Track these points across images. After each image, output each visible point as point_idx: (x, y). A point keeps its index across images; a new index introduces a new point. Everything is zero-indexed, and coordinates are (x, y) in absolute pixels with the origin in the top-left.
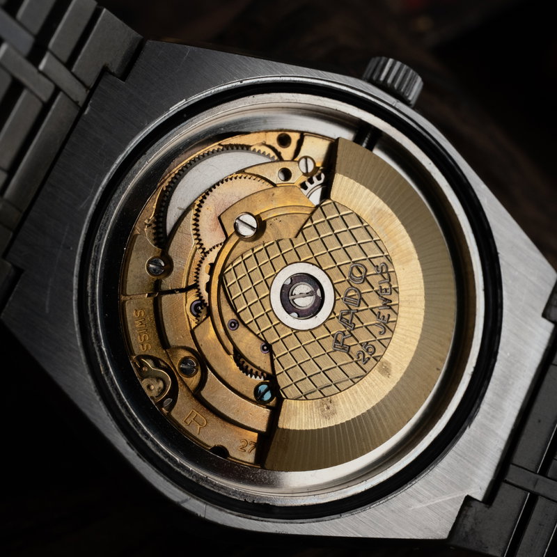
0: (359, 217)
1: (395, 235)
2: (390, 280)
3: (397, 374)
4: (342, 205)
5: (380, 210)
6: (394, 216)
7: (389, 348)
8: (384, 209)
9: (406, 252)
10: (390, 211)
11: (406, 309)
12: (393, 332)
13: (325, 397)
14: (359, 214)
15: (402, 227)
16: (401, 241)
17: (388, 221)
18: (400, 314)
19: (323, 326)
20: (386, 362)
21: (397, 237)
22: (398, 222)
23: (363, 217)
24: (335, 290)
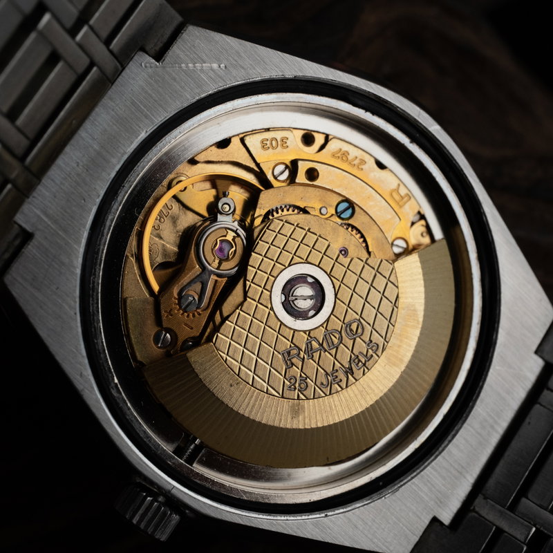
0: (397, 297)
1: (406, 338)
2: (369, 360)
3: (300, 423)
4: (396, 276)
5: (415, 310)
6: (420, 326)
7: (315, 400)
8: (419, 313)
9: (400, 356)
10: (421, 320)
11: (357, 392)
12: (330, 394)
13: (238, 375)
14: (400, 295)
15: (416, 339)
16: (405, 346)
17: (412, 324)
18: (349, 389)
19: (292, 331)
20: (303, 407)
21: (406, 340)
22: (417, 332)
23: (401, 300)
24: (328, 320)
